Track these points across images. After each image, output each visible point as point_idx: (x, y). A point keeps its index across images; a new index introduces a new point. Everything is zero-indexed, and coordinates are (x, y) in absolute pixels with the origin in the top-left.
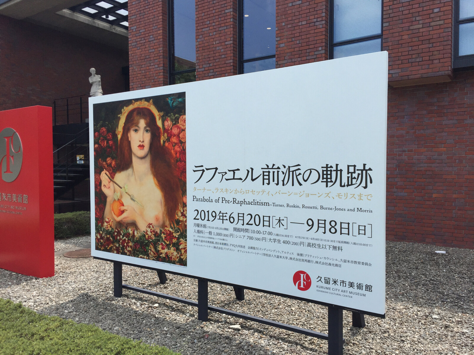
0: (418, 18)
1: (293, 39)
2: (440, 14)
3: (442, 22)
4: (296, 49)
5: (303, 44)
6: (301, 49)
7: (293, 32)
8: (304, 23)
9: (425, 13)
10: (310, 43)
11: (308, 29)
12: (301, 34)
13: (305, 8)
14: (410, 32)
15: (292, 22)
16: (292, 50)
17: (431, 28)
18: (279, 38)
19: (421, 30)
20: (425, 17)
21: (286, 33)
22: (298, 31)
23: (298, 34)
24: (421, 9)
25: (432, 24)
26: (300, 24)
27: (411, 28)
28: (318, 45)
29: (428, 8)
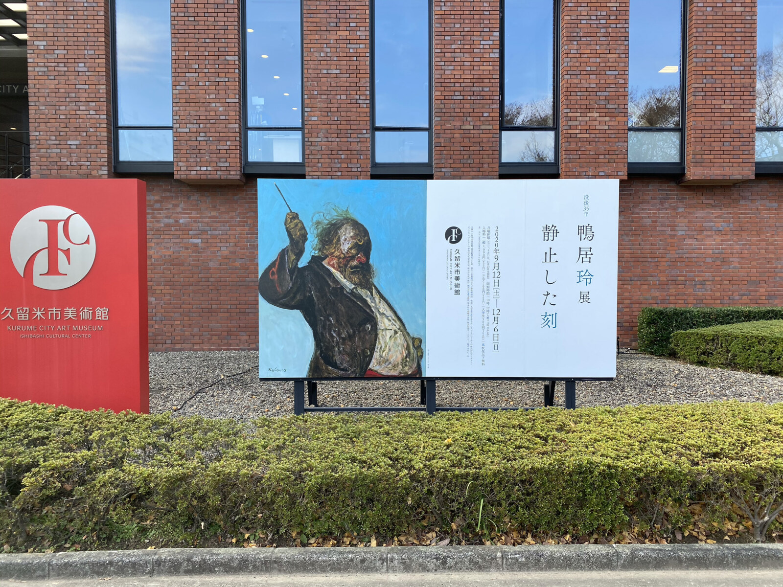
0: (469, 119)
1: (329, 114)
2: (490, 119)
3: (491, 127)
4: (333, 127)
5: (343, 123)
6: (340, 127)
7: (330, 105)
8: (343, 97)
9: (476, 114)
10: (352, 123)
11: (349, 106)
12: (340, 110)
13: (345, 80)
14: (462, 132)
15: (328, 93)
16: (329, 127)
17: (481, 132)
18: (310, 109)
19: (472, 132)
20: (475, 119)
21: (319, 105)
22: (336, 105)
23: (335, 110)
24: (471, 110)
25: (482, 127)
26: (338, 97)
27: (463, 127)
28: (362, 127)
29: (478, 110)
